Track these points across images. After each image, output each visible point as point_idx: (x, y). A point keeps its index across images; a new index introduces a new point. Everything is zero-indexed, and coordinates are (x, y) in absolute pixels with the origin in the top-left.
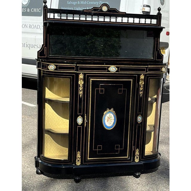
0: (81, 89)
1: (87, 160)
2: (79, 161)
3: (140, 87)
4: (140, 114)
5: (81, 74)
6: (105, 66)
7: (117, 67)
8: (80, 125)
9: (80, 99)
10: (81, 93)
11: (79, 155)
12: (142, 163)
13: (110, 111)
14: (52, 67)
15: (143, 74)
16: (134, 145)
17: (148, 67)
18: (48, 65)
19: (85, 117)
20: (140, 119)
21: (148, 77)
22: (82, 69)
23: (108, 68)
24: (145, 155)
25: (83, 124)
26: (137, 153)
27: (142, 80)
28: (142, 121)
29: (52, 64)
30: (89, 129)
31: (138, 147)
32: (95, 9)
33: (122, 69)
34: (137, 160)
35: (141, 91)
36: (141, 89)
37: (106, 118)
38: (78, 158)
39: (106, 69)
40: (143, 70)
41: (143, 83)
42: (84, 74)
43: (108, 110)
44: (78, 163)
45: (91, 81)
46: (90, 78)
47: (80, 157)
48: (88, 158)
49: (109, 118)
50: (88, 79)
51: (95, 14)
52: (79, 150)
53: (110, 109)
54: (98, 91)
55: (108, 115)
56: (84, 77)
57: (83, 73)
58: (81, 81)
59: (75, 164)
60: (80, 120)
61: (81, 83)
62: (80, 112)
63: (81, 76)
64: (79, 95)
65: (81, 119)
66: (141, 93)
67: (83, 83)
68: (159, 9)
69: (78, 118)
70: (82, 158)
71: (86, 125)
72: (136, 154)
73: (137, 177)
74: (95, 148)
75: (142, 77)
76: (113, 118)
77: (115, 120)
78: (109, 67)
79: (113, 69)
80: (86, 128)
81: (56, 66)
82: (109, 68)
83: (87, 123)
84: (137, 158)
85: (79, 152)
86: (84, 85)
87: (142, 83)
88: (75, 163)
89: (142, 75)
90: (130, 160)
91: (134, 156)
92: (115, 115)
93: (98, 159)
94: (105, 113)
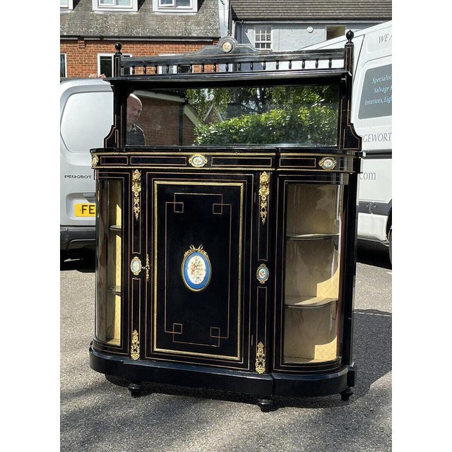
0: (136, 201)
1: (153, 351)
2: (136, 350)
3: (261, 200)
4: (264, 262)
5: (137, 171)
6: (182, 154)
7: (206, 156)
8: (138, 277)
9: (136, 222)
10: (137, 209)
13: (197, 252)
15: (267, 171)
16: (253, 332)
17: (280, 156)
19: (147, 259)
20: (263, 274)
21: (282, 179)
22: (137, 161)
23: (188, 159)
25: (143, 272)
26: (260, 351)
27: (265, 184)
28: (269, 278)
29: (95, 154)
30: (156, 287)
33: (217, 161)
34: (260, 370)
35: (263, 210)
36: (263, 205)
37: (190, 265)
38: (135, 344)
39: (185, 161)
42: (143, 172)
43: (192, 249)
44: (135, 356)
45: (156, 186)
46: (154, 180)
47: (138, 342)
48: (155, 347)
49: (195, 266)
52: (136, 328)
53: (197, 247)
55: (193, 260)
56: (143, 176)
57: (139, 169)
58: (137, 185)
59: (130, 357)
60: (136, 266)
61: (136, 189)
62: (137, 249)
63: (136, 176)
64: (135, 214)
65: (138, 264)
66: (263, 214)
67: (140, 190)
69: (133, 260)
70: (142, 345)
71: (150, 277)
72: (258, 355)
74: (169, 328)
75: (264, 178)
76: (204, 267)
77: (207, 270)
78: (191, 156)
79: (198, 161)
80: (149, 283)
81: (99, 157)
82: (190, 159)
83: (151, 273)
84: (260, 363)
85: (136, 331)
86: (142, 194)
87: (264, 192)
88: (130, 354)
89: (264, 173)
90: (245, 365)
91: (253, 357)
92: (208, 261)
93: (174, 354)
94: (186, 254)
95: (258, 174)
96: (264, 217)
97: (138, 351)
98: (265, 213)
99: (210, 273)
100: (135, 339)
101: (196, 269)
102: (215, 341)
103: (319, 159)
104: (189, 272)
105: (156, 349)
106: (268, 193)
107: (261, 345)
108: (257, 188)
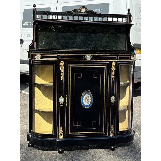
0: (62, 74)
1: (69, 134)
2: (61, 135)
3: (112, 72)
4: (113, 95)
6: (82, 55)
7: (92, 56)
8: (62, 104)
9: (62, 82)
10: (62, 77)
11: (61, 130)
12: (117, 137)
13: (87, 93)
14: (38, 57)
15: (115, 61)
16: (109, 121)
17: (118, 56)
18: (35, 55)
19: (66, 97)
20: (113, 99)
21: (119, 64)
22: (62, 57)
24: (119, 131)
25: (64, 103)
26: (112, 128)
27: (114, 66)
28: (115, 101)
29: (38, 54)
30: (70, 108)
31: (112, 124)
32: (75, 11)
33: (96, 58)
34: (112, 135)
36: (113, 74)
37: (84, 98)
38: (61, 132)
39: (83, 57)
40: (114, 58)
41: (115, 69)
42: (65, 62)
43: (85, 92)
44: (61, 137)
45: (70, 67)
46: (69, 65)
47: (62, 131)
48: (69, 132)
49: (86, 98)
50: (67, 66)
51: (75, 15)
52: (61, 125)
53: (87, 91)
54: (76, 75)
55: (85, 96)
56: (65, 64)
57: (63, 61)
58: (62, 67)
59: (59, 138)
61: (62, 69)
62: (62, 93)
63: (62, 63)
64: (61, 79)
65: (62, 99)
67: (63, 69)
68: (129, 10)
69: (60, 98)
70: (64, 132)
71: (67, 104)
72: (111, 130)
73: (113, 149)
74: (76, 124)
75: (114, 64)
76: (90, 98)
77: (91, 100)
78: (86, 55)
79: (88, 57)
80: (67, 107)
81: (42, 55)
82: (85, 57)
83: (68, 102)
84: (112, 133)
85: (61, 127)
86: (64, 70)
87: (113, 69)
88: (59, 136)
89: (114, 62)
90: (106, 134)
91: (109, 131)
92: (92, 96)
93: (78, 134)
94: (83, 94)
95: (111, 63)
96: (113, 78)
97: (62, 135)
98: (114, 76)
103: (131, 56)
104: (84, 101)
107: (112, 126)
108: (111, 68)
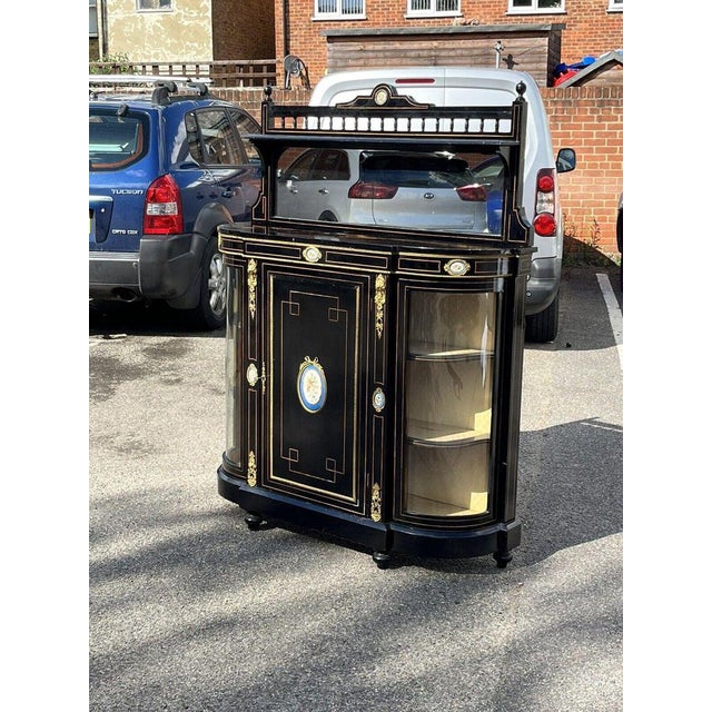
0: (252, 297)
1: (270, 479)
2: (252, 475)
3: (377, 309)
4: (380, 386)
5: (252, 261)
6: (296, 244)
7: (320, 249)
8: (254, 388)
9: (253, 323)
10: (252, 307)
13: (312, 365)
15: (382, 274)
16: (369, 470)
17: (398, 256)
19: (263, 369)
20: (379, 400)
21: (403, 284)
22: (253, 248)
23: (302, 251)
25: (259, 382)
26: (376, 494)
27: (380, 290)
31: (377, 480)
33: (332, 257)
34: (376, 517)
35: (379, 322)
36: (379, 315)
37: (305, 380)
38: (252, 467)
39: (297, 253)
40: (380, 263)
42: (259, 262)
43: (308, 361)
44: (252, 482)
45: (271, 280)
46: (270, 274)
47: (255, 466)
48: (271, 474)
49: (311, 382)
50: (265, 273)
52: (252, 448)
53: (312, 359)
54: (286, 307)
55: (308, 374)
56: (258, 267)
57: (254, 259)
58: (252, 277)
59: (247, 483)
60: (252, 375)
61: (252, 282)
62: (253, 354)
63: (252, 267)
64: (251, 313)
65: (254, 373)
66: (379, 326)
67: (255, 284)
69: (250, 367)
70: (258, 469)
71: (266, 391)
72: (373, 498)
74: (286, 453)
75: (380, 282)
76: (320, 384)
77: (322, 389)
78: (305, 248)
80: (265, 397)
82: (304, 252)
83: (267, 384)
84: (376, 509)
85: (253, 453)
86: (259, 286)
87: (380, 299)
88: (247, 478)
89: (380, 277)
90: (360, 509)
91: (369, 501)
92: (324, 377)
93: (289, 484)
94: (302, 366)
95: (374, 276)
96: (380, 330)
97: (255, 477)
98: (381, 326)
99: (325, 391)
100: (252, 463)
101: (312, 385)
102: (331, 476)
103: (445, 261)
104: (305, 388)
105: (272, 477)
106: (384, 301)
107: (376, 487)
108: (373, 294)
